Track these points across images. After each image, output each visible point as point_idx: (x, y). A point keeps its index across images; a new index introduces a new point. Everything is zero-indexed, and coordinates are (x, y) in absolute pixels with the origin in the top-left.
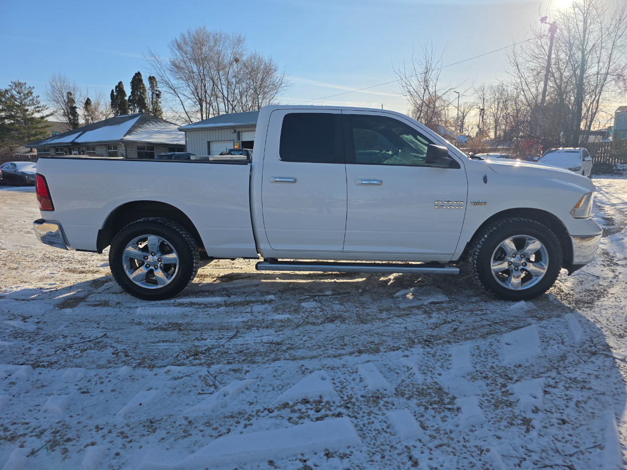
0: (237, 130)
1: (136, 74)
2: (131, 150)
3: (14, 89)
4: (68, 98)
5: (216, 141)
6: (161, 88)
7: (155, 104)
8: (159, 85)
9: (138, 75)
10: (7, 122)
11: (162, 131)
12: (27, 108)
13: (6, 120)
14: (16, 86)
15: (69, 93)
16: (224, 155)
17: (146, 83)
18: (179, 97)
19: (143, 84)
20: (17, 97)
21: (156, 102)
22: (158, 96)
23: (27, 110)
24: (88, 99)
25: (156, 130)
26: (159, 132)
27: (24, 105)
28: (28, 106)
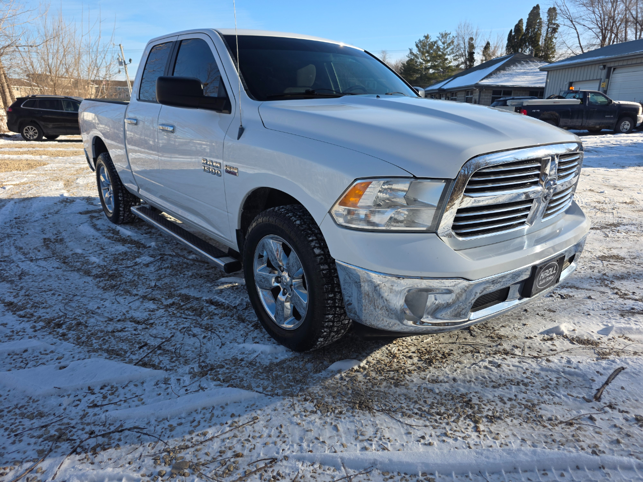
0: (608, 65)
1: (534, 8)
2: (485, 96)
3: (441, 40)
4: (469, 43)
5: (579, 81)
6: (560, 20)
7: (549, 40)
8: (558, 17)
9: (537, 8)
10: (431, 71)
11: (528, 73)
12: (446, 57)
13: (431, 70)
14: (442, 37)
15: (472, 39)
16: (551, 98)
17: (544, 17)
18: (576, 29)
19: (541, 19)
20: (441, 47)
21: (551, 39)
22: (555, 30)
23: (447, 59)
24: (488, 44)
25: (522, 71)
26: (525, 74)
27: (445, 55)
28: (449, 55)
